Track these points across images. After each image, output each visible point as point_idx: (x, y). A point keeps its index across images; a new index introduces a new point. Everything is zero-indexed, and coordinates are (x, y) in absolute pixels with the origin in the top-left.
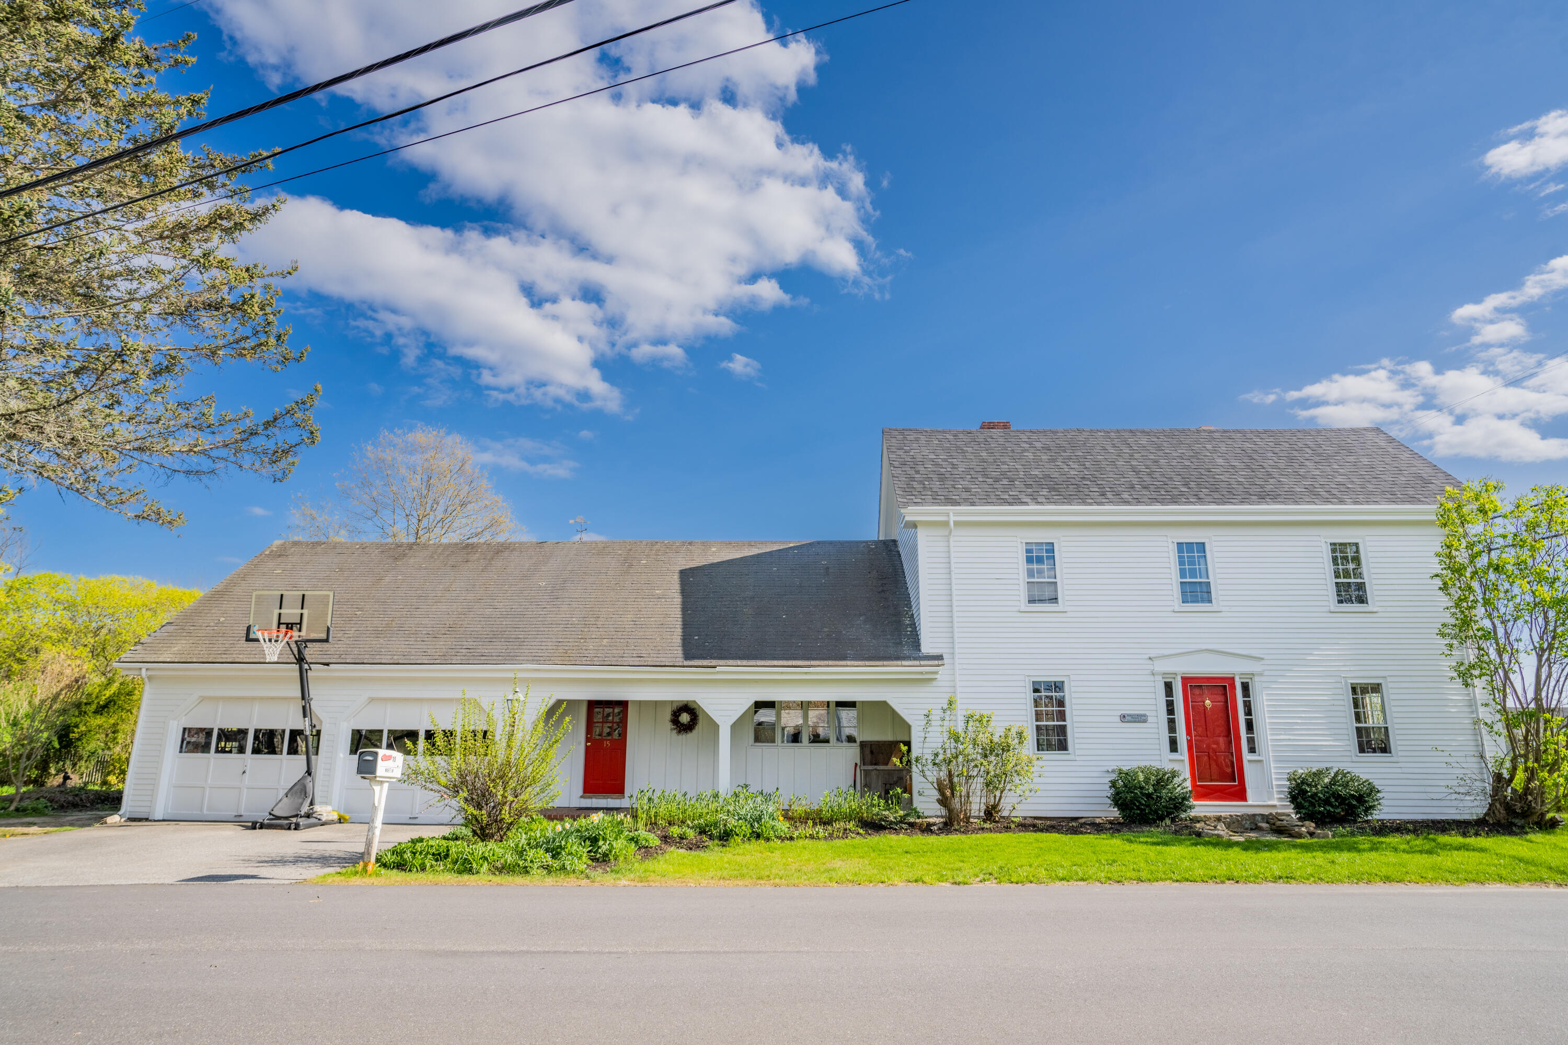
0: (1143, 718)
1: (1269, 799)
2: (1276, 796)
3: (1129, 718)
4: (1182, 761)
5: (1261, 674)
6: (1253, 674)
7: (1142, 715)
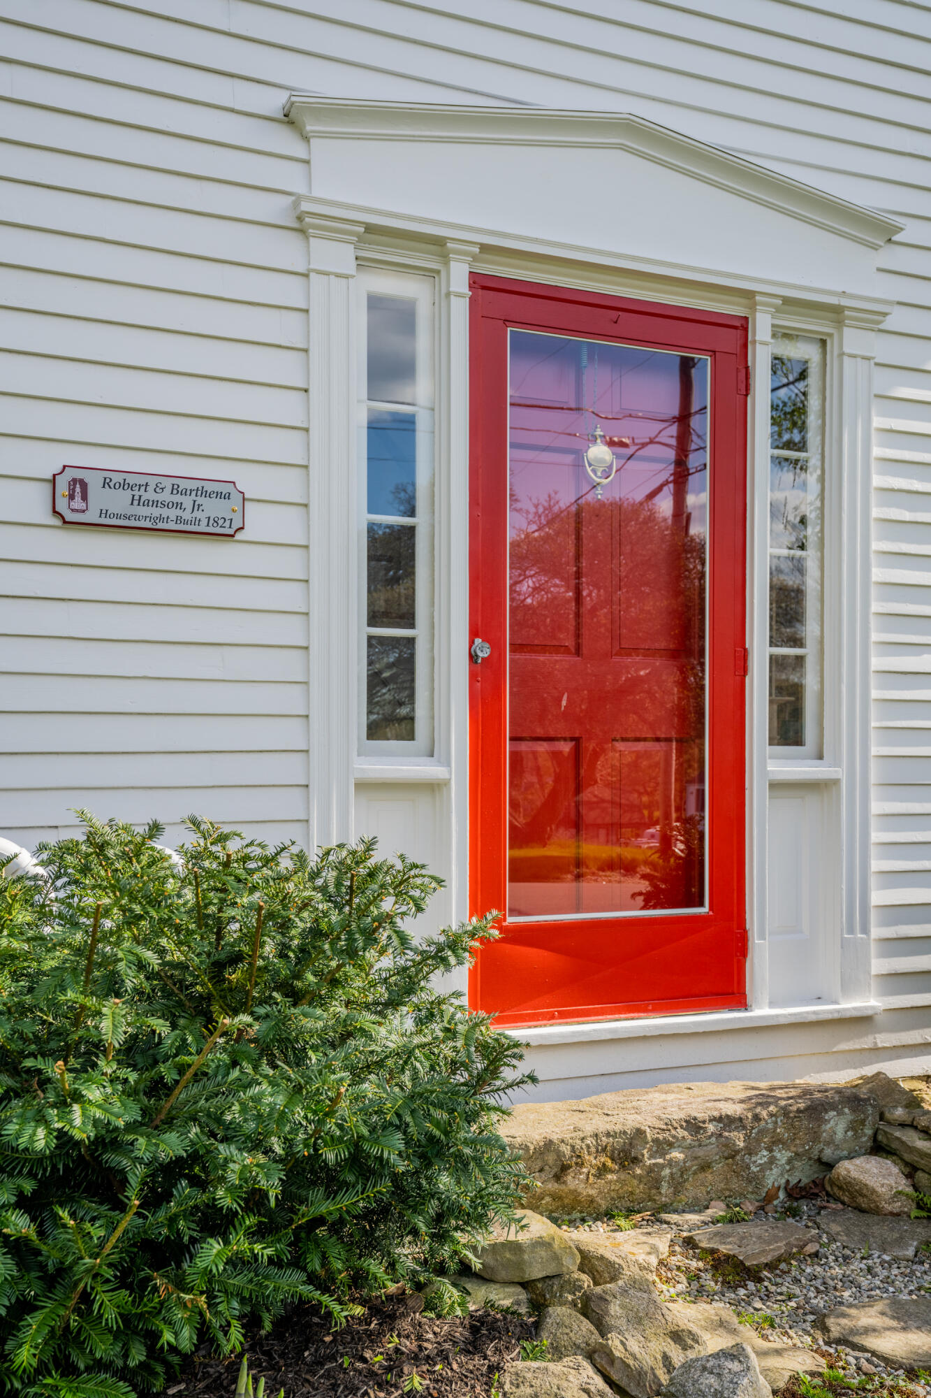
0: (213, 508)
1: (848, 986)
2: (879, 965)
3: (118, 502)
4: (433, 788)
5: (873, 320)
6: (836, 313)
7: (202, 490)
